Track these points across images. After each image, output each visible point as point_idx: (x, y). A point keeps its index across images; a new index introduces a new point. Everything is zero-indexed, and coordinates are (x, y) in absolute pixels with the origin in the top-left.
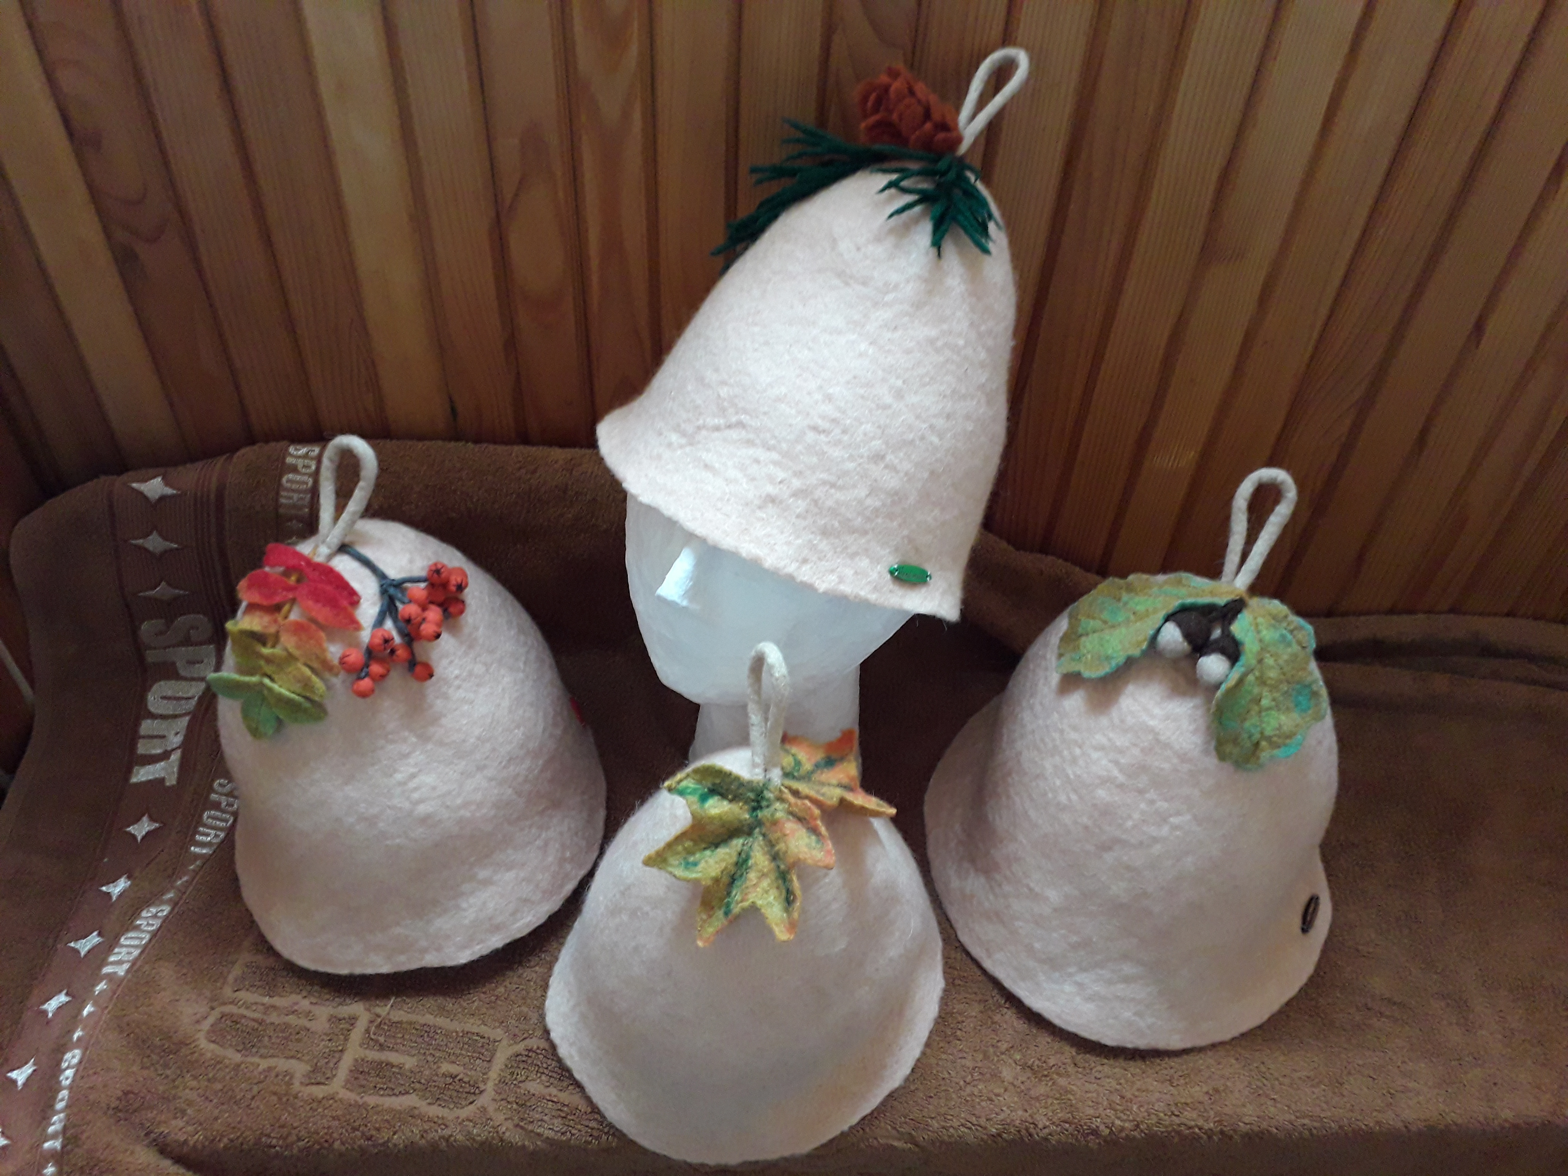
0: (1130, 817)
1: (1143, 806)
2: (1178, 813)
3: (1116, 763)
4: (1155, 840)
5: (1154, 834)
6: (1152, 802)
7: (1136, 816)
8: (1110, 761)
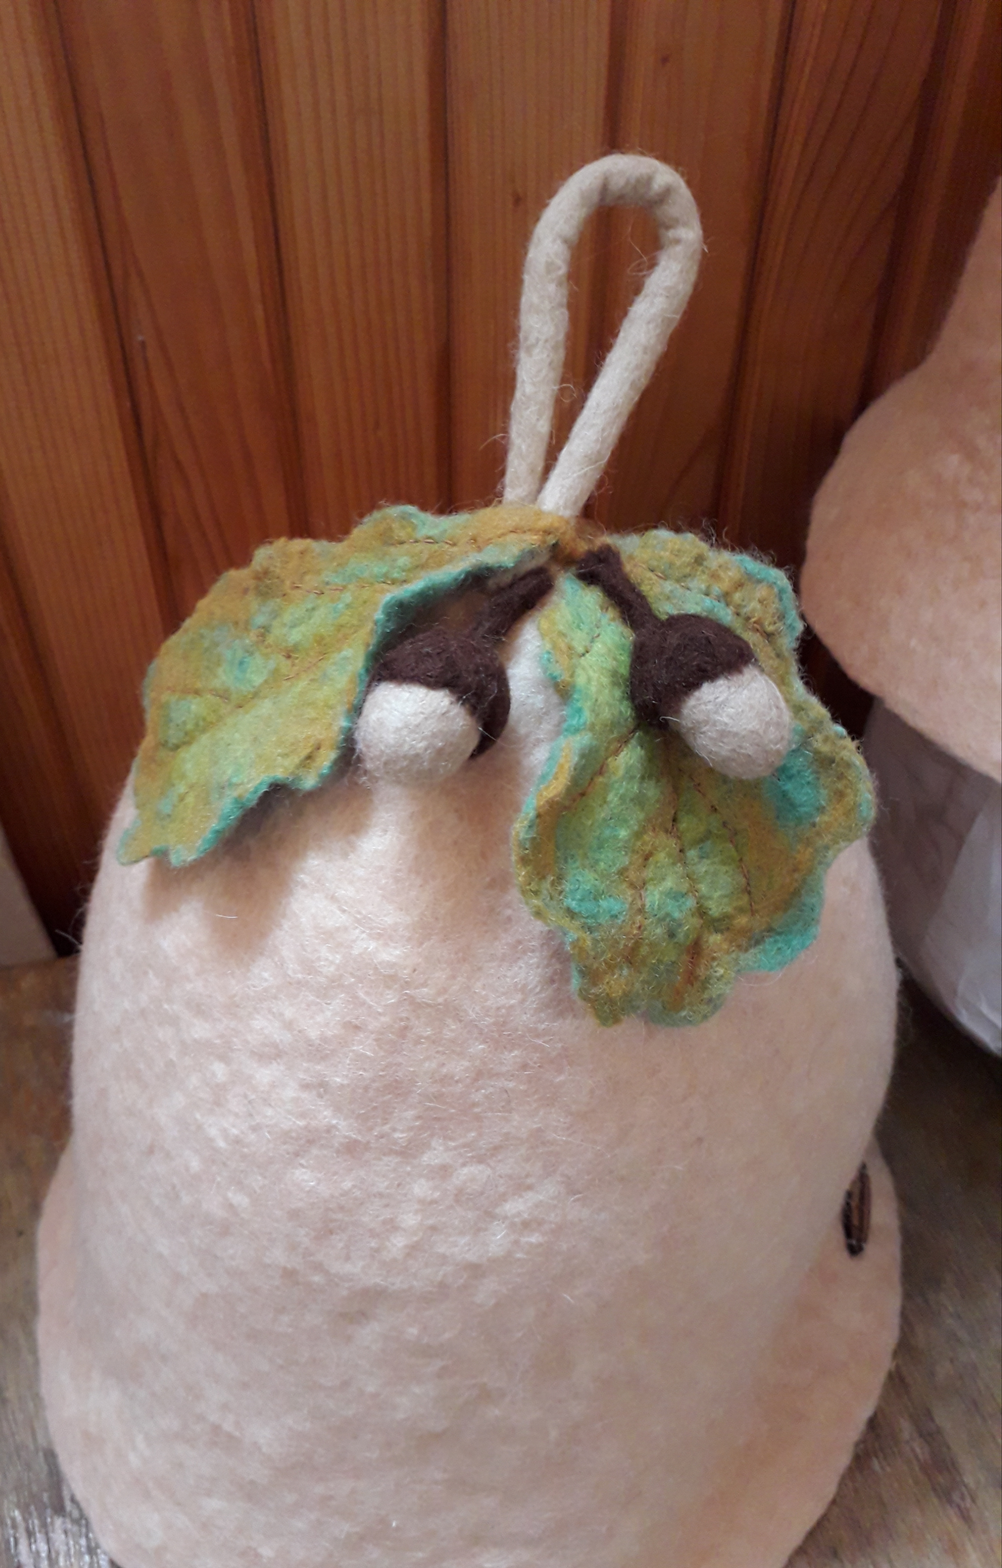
0: (392, 1226)
1: (421, 1188)
2: (520, 1187)
3: (321, 1087)
4: (476, 1271)
5: (471, 1257)
6: (444, 1171)
7: (410, 1220)
8: (306, 1087)
